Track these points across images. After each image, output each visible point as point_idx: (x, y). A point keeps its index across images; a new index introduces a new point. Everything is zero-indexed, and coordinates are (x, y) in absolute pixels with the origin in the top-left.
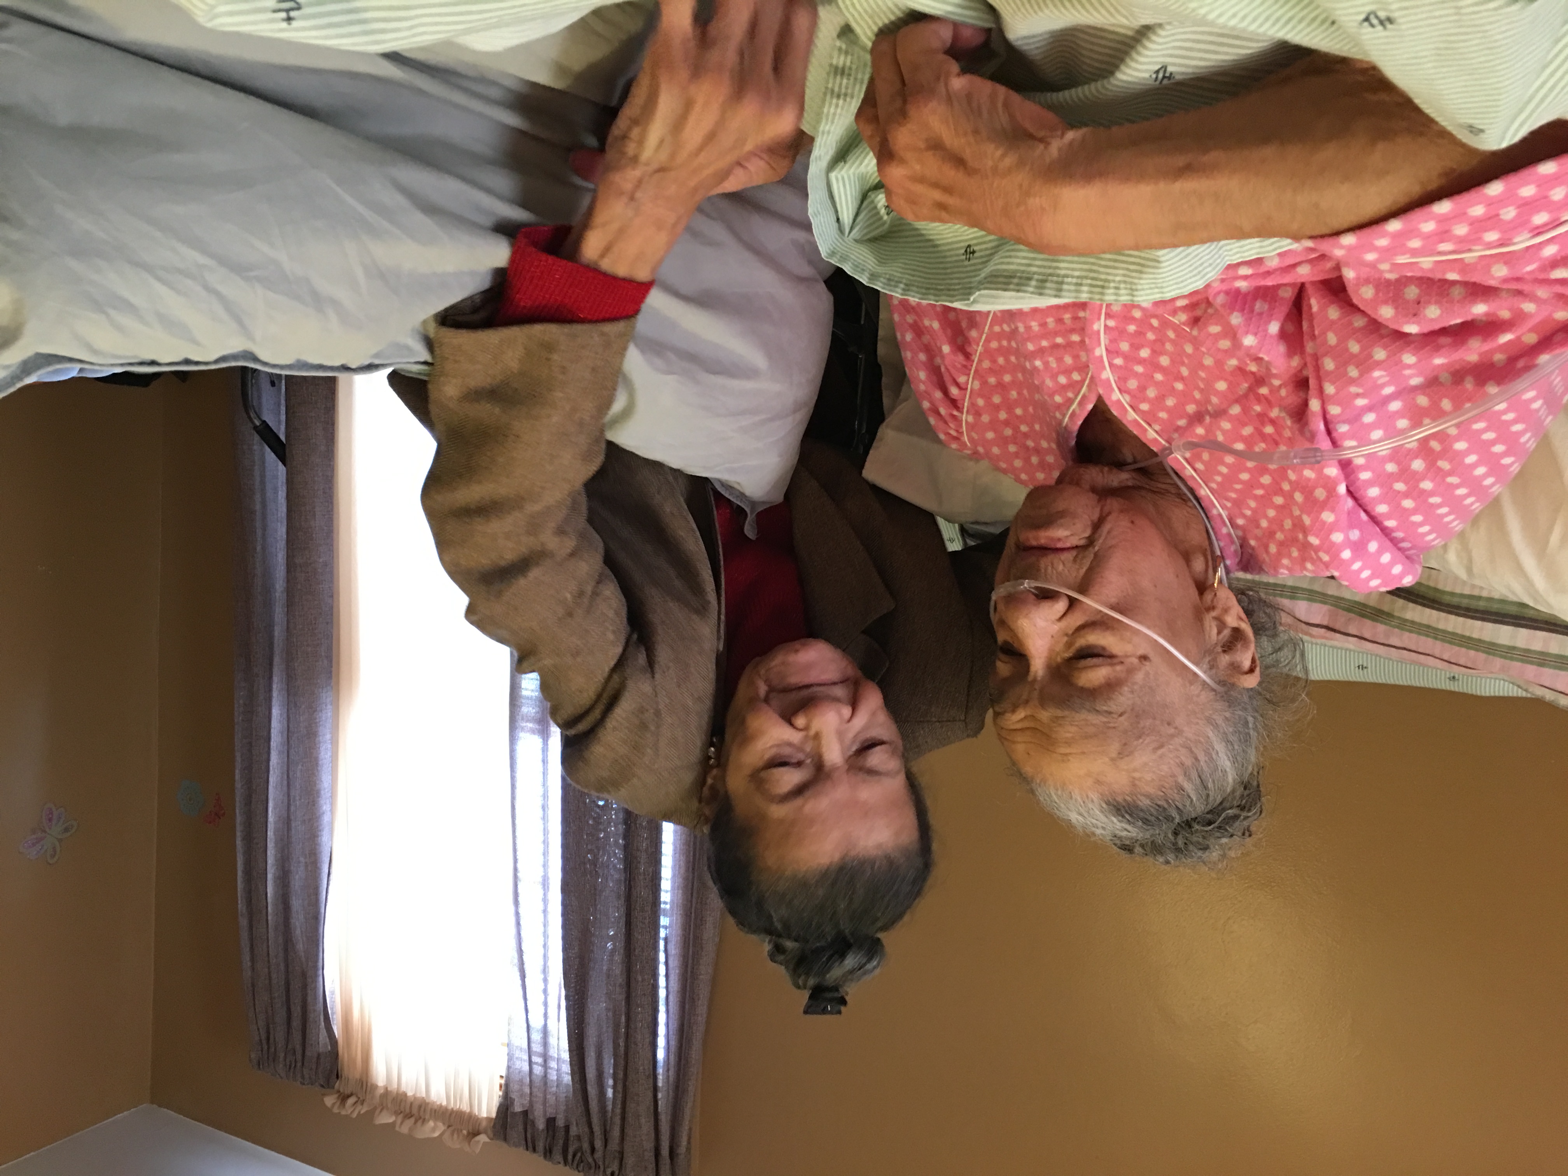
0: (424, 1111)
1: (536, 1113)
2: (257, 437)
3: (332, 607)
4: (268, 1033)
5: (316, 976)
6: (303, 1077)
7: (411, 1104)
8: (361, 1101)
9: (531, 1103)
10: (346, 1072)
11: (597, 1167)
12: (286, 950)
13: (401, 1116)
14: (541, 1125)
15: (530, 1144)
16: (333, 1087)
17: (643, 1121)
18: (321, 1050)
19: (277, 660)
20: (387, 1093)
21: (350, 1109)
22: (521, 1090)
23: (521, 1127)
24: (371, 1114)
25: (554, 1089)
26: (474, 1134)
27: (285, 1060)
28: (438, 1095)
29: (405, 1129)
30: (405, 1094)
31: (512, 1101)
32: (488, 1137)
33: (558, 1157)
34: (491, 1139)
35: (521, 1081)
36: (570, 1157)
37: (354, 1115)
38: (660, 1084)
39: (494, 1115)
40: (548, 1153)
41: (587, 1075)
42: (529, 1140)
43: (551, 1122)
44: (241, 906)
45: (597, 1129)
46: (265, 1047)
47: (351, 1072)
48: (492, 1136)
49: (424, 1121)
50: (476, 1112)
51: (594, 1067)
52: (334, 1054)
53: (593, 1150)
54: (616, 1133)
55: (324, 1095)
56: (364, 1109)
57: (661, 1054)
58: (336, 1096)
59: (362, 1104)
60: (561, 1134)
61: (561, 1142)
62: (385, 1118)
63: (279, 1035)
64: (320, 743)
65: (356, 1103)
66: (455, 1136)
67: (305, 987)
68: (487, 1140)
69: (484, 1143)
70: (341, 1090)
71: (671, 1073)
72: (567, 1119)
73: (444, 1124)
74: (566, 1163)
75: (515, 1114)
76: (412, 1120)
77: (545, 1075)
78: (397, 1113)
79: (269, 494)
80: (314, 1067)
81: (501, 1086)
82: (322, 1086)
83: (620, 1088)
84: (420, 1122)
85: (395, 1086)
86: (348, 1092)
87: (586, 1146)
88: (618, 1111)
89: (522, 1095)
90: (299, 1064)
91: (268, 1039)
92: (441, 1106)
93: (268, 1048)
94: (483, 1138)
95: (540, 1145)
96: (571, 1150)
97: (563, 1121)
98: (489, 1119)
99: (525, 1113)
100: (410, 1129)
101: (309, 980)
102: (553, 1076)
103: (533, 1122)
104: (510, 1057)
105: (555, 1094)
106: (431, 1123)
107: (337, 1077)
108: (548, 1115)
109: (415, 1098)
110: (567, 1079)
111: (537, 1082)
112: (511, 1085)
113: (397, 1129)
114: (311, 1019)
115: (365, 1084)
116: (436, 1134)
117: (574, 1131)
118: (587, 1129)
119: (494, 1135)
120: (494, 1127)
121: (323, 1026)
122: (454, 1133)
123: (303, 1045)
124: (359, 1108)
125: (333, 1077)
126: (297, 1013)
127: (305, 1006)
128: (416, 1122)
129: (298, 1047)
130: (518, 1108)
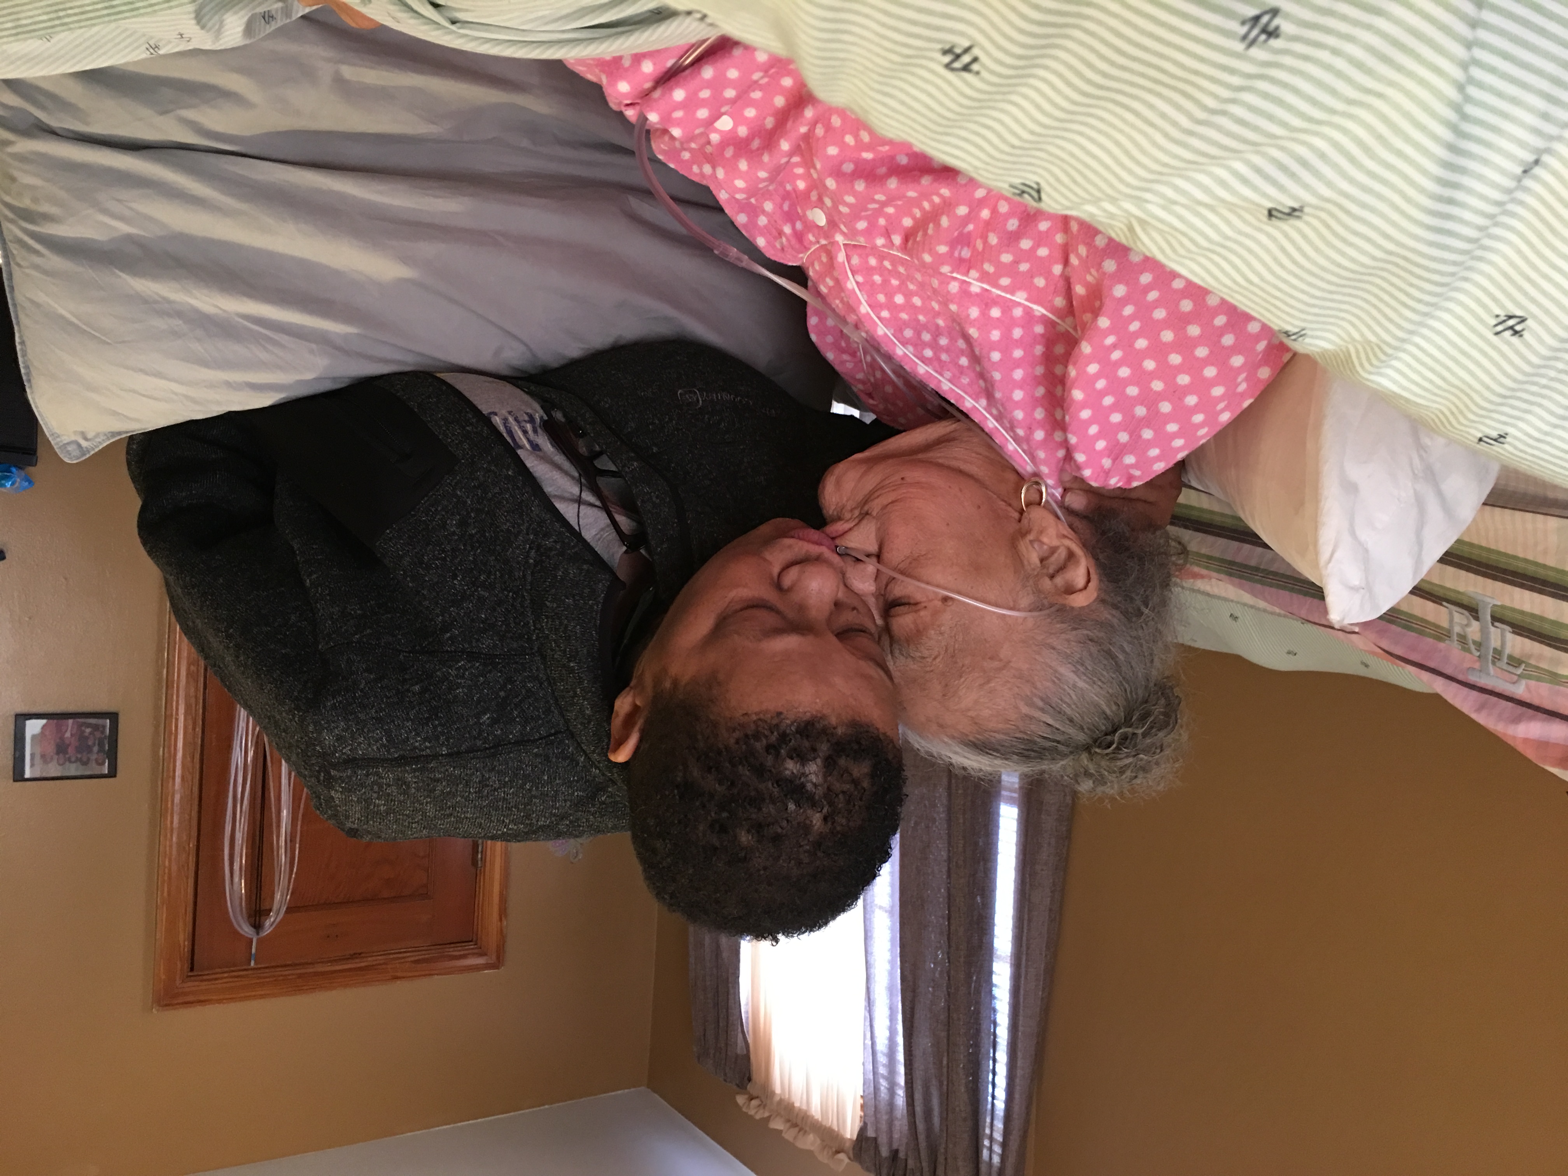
0: (806, 1123)
1: (882, 1142)
4: (704, 1030)
5: (735, 982)
6: (725, 1075)
7: (797, 1115)
8: (763, 1105)
9: (878, 1129)
10: (754, 1076)
13: (788, 1125)
14: (885, 1152)
16: (745, 1088)
17: (960, 1163)
18: (739, 1052)
20: (781, 1101)
21: (755, 1110)
22: (873, 1115)
23: (872, 1152)
24: (768, 1119)
26: (838, 1152)
27: (714, 1057)
28: (816, 1109)
29: (789, 1135)
30: (793, 1104)
31: (866, 1124)
32: (849, 1158)
34: (851, 1160)
37: (758, 1117)
39: (855, 1137)
42: (878, 1168)
43: (895, 1154)
46: (703, 1043)
47: (758, 1077)
48: (851, 1155)
49: (806, 1132)
50: (842, 1132)
52: (747, 1057)
54: (940, 1172)
55: (738, 1093)
56: (766, 1114)
58: (746, 1096)
59: (764, 1108)
60: (902, 1165)
61: (901, 1172)
62: (777, 1124)
63: (711, 1033)
65: (759, 1106)
66: (825, 1153)
67: (728, 993)
68: (848, 1160)
69: (848, 1164)
70: (750, 1092)
72: (905, 1153)
73: (819, 1139)
75: (868, 1139)
76: (797, 1129)
77: (891, 1104)
78: (788, 1121)
80: (733, 1067)
81: (862, 1110)
82: (737, 1085)
84: (801, 1133)
85: (787, 1097)
86: (755, 1094)
89: (871, 1118)
90: (723, 1062)
91: (704, 1035)
92: (817, 1121)
93: (704, 1046)
94: (842, 1156)
97: (902, 1155)
98: (850, 1139)
99: (875, 1139)
100: (795, 1138)
101: (730, 985)
103: (880, 1149)
106: (811, 1137)
107: (750, 1080)
108: (895, 1146)
109: (800, 1110)
110: (904, 1108)
112: (866, 1107)
113: (783, 1135)
114: (730, 1021)
115: (766, 1089)
116: (813, 1147)
117: (911, 1163)
118: (918, 1165)
119: (854, 1156)
120: (854, 1149)
121: (740, 1030)
122: (824, 1148)
123: (727, 1045)
124: (761, 1111)
125: (746, 1078)
126: (723, 1013)
127: (727, 1009)
128: (799, 1131)
129: (723, 1045)
130: (871, 1133)
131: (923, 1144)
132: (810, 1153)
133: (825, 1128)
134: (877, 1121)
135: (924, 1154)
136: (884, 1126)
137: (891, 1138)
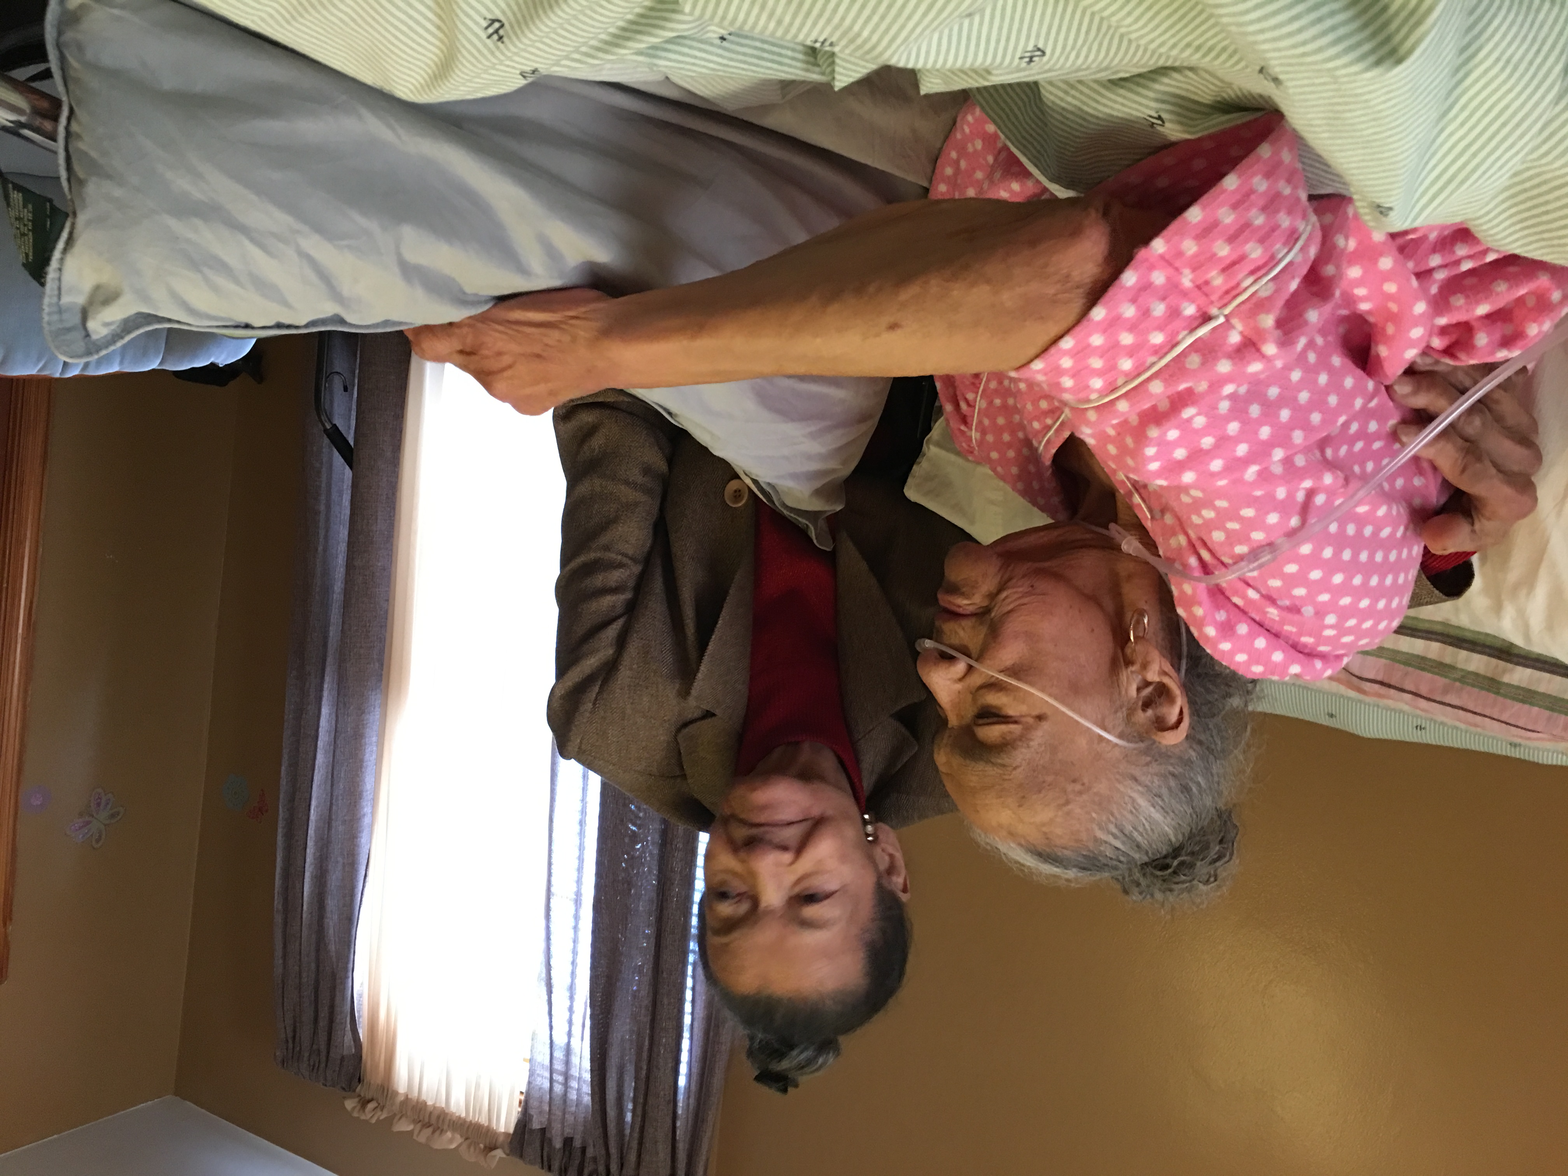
0: (443, 1121)
1: (553, 1132)
2: (326, 441)
3: (387, 612)
4: (294, 1031)
5: (347, 977)
6: (325, 1079)
7: (431, 1113)
8: (381, 1107)
9: (549, 1120)
10: (368, 1076)
12: (318, 951)
13: (419, 1126)
14: (558, 1144)
15: (546, 1163)
16: (354, 1091)
17: (660, 1147)
18: (345, 1053)
19: (330, 660)
20: (407, 1099)
21: (370, 1114)
22: (540, 1106)
23: (538, 1145)
24: (390, 1120)
25: (573, 1109)
26: (491, 1148)
27: (309, 1060)
28: (458, 1105)
29: (422, 1138)
30: (425, 1103)
31: (531, 1117)
32: (505, 1153)
34: (508, 1155)
35: (541, 1097)
37: (373, 1121)
38: (680, 1112)
39: (511, 1131)
41: (607, 1097)
42: (545, 1159)
43: (568, 1141)
44: (278, 903)
45: (613, 1150)
46: (291, 1045)
47: (374, 1077)
48: (508, 1152)
49: (442, 1130)
50: (494, 1126)
51: (615, 1088)
52: (358, 1056)
53: (608, 1173)
54: (632, 1157)
55: (344, 1098)
56: (384, 1115)
57: (682, 1081)
58: (357, 1100)
59: (382, 1110)
60: (578, 1154)
61: (577, 1162)
62: (404, 1126)
63: (305, 1034)
64: (366, 744)
65: (376, 1108)
66: (472, 1149)
67: (333, 989)
68: (504, 1156)
69: (501, 1158)
70: (362, 1095)
71: (692, 1101)
72: (584, 1141)
73: (461, 1136)
75: (532, 1131)
76: (430, 1130)
77: (565, 1094)
78: (415, 1122)
79: (335, 496)
80: (337, 1069)
81: (520, 1102)
82: (344, 1089)
83: (639, 1112)
84: (438, 1132)
85: (416, 1094)
86: (368, 1096)
87: (602, 1169)
88: (636, 1135)
89: (541, 1112)
90: (323, 1065)
91: (294, 1037)
92: (459, 1117)
93: (294, 1048)
94: (499, 1153)
95: (556, 1165)
96: (586, 1172)
97: (580, 1142)
98: (506, 1134)
99: (543, 1131)
100: (428, 1139)
101: (338, 981)
102: (573, 1096)
103: (550, 1140)
104: (532, 1073)
105: (574, 1114)
106: (449, 1134)
107: (359, 1081)
108: (566, 1135)
109: (435, 1107)
110: (587, 1099)
111: (558, 1101)
112: (531, 1101)
113: (415, 1137)
114: (338, 1021)
115: (386, 1090)
116: (453, 1146)
117: (590, 1152)
118: (603, 1152)
119: (511, 1151)
120: (511, 1142)
121: (350, 1028)
122: (471, 1145)
123: (329, 1045)
124: (379, 1113)
125: (355, 1079)
126: (324, 1013)
127: (332, 1007)
128: (434, 1132)
129: (323, 1047)
130: (536, 1125)
131: (613, 1131)
132: (450, 1152)
133: (471, 1124)
135: (613, 1141)
137: (565, 1127)
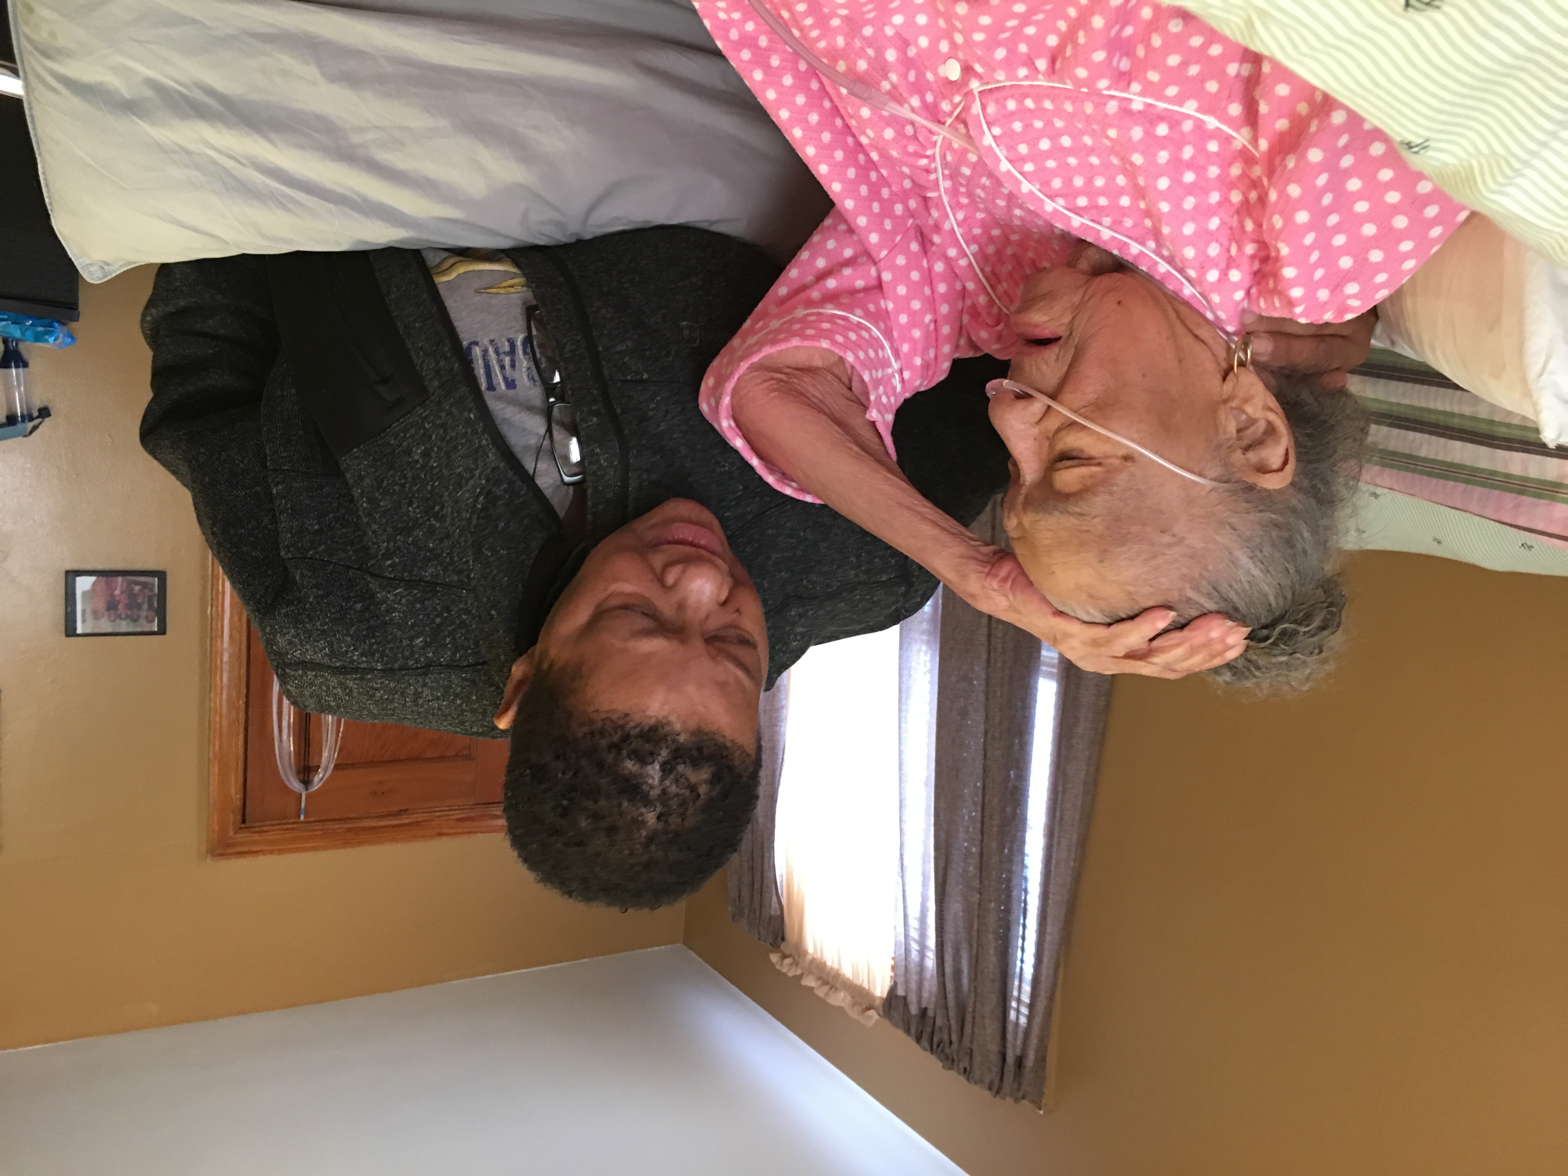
0: (837, 981)
1: (912, 1000)
4: (740, 891)
6: (759, 934)
7: (829, 973)
8: (796, 964)
9: (909, 990)
10: (788, 936)
11: (953, 1060)
13: (819, 983)
14: (914, 1010)
15: (907, 1028)
16: (778, 947)
17: (987, 1021)
18: (773, 913)
20: (813, 960)
21: (787, 968)
23: (901, 1009)
24: (800, 977)
26: (868, 1008)
27: (749, 917)
29: (821, 992)
30: (825, 963)
31: (897, 984)
32: (879, 1015)
33: (925, 1042)
34: (883, 1018)
36: (935, 1047)
37: (790, 974)
39: (885, 995)
40: (918, 1040)
42: (907, 1023)
43: (924, 1012)
45: (954, 1024)
46: (737, 903)
47: (792, 936)
48: (881, 1012)
49: (837, 990)
50: (872, 990)
52: (781, 918)
53: (951, 1043)
54: (968, 1029)
55: (772, 952)
56: (799, 972)
58: (779, 955)
59: (797, 966)
60: (929, 1023)
61: (929, 1030)
62: (809, 982)
63: (746, 894)
65: (792, 964)
66: (856, 1009)
67: (763, 857)
68: (878, 1017)
69: (877, 1020)
70: (783, 951)
72: (934, 1012)
73: (850, 995)
74: (932, 1050)
75: (897, 997)
76: (828, 987)
77: (921, 965)
78: (819, 978)
80: (767, 927)
81: (891, 970)
82: (771, 944)
85: (819, 956)
86: (787, 952)
87: (945, 1037)
89: (903, 980)
90: (758, 922)
91: (739, 896)
92: (849, 979)
93: (740, 906)
94: (872, 1012)
95: (913, 1030)
96: (936, 1040)
97: (931, 1012)
98: (881, 998)
99: (905, 998)
100: (827, 994)
101: (765, 850)
103: (909, 1007)
106: (842, 994)
107: (783, 939)
108: (924, 1005)
109: (832, 969)
110: (934, 970)
111: (913, 968)
113: (815, 991)
114: (765, 883)
115: (799, 948)
116: (844, 1004)
117: (939, 1021)
118: (946, 1022)
119: (883, 1013)
120: (883, 1006)
121: (774, 892)
122: (854, 1005)
123: (761, 906)
124: (794, 969)
125: (779, 938)
126: (758, 876)
127: (762, 872)
128: (831, 988)
129: (757, 906)
130: (901, 992)
131: (951, 1002)
132: (841, 1008)
133: (856, 985)
134: (907, 981)
135: (952, 1013)
136: (913, 985)
137: (920, 996)
